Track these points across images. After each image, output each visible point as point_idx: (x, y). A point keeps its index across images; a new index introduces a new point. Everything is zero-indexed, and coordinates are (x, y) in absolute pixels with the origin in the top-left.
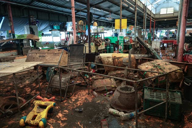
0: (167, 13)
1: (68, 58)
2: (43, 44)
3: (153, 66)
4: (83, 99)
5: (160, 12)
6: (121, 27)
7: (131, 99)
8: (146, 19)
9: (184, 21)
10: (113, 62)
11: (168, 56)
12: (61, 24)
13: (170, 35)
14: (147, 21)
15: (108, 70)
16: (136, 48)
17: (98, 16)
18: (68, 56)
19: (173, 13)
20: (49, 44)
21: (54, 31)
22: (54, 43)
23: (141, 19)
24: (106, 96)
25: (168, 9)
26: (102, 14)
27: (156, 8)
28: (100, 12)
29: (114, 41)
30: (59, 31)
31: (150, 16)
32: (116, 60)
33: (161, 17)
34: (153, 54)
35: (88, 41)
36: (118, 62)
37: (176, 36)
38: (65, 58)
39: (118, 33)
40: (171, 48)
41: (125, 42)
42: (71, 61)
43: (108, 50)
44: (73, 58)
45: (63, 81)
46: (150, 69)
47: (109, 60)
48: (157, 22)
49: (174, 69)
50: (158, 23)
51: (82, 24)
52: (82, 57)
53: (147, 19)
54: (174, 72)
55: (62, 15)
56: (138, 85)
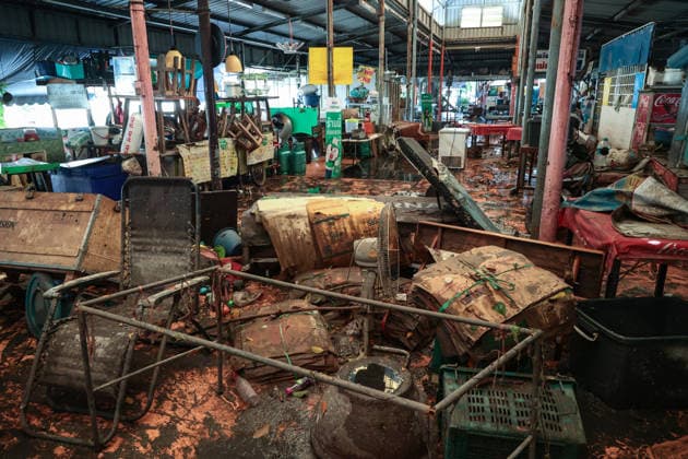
0: (483, 25)
1: (124, 238)
2: (10, 139)
3: (471, 277)
4: (195, 422)
5: (459, 20)
6: (330, 80)
7: (396, 427)
8: (415, 43)
9: (563, 90)
10: (313, 233)
11: (492, 187)
12: (88, 56)
13: (489, 98)
14: (418, 50)
15: (293, 264)
16: (384, 151)
17: (241, 28)
18: (124, 229)
19: (499, 24)
20: (37, 139)
21: (58, 85)
22: (60, 136)
23: (399, 43)
24: (290, 395)
25: (485, 10)
26: (259, 21)
27: (447, 5)
28: (251, 11)
29: (305, 126)
30: (80, 87)
31: (429, 32)
32: (324, 226)
33: (463, 36)
34: (456, 205)
35: (206, 135)
36: (330, 233)
37: (508, 102)
38: (108, 232)
39: (319, 93)
40: (498, 151)
41: (347, 131)
42: (138, 247)
43: (284, 162)
44: (146, 236)
45: (100, 352)
46: (460, 291)
47: (296, 225)
48: (449, 54)
49: (545, 290)
50: (452, 57)
51: (179, 67)
52: (183, 234)
53: (418, 42)
54: (546, 302)
55: (94, 17)
56: (409, 335)
